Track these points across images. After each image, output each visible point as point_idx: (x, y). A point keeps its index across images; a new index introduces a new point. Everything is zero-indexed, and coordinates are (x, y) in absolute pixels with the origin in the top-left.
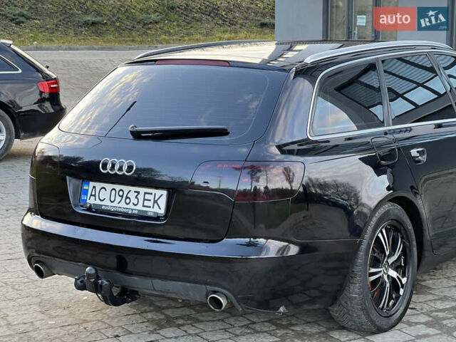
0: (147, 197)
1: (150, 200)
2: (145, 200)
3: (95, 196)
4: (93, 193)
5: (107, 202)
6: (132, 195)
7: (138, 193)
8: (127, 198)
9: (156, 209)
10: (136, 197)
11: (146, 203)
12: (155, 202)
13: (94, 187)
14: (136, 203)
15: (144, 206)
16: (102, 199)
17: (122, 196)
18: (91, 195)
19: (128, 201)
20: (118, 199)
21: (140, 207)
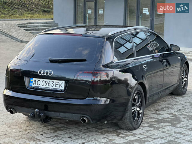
0: (57, 83)
1: (58, 85)
2: (56, 84)
3: (35, 83)
4: (35, 82)
5: (41, 86)
6: (51, 83)
7: (53, 82)
8: (49, 84)
9: (61, 88)
10: (53, 84)
11: (57, 86)
12: (60, 85)
13: (35, 80)
14: (52, 86)
15: (56, 87)
16: (39, 84)
17: (47, 83)
18: (34, 83)
19: (49, 85)
20: (45, 84)
21: (54, 87)
